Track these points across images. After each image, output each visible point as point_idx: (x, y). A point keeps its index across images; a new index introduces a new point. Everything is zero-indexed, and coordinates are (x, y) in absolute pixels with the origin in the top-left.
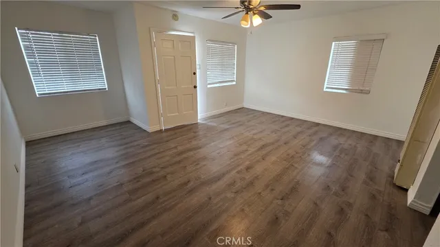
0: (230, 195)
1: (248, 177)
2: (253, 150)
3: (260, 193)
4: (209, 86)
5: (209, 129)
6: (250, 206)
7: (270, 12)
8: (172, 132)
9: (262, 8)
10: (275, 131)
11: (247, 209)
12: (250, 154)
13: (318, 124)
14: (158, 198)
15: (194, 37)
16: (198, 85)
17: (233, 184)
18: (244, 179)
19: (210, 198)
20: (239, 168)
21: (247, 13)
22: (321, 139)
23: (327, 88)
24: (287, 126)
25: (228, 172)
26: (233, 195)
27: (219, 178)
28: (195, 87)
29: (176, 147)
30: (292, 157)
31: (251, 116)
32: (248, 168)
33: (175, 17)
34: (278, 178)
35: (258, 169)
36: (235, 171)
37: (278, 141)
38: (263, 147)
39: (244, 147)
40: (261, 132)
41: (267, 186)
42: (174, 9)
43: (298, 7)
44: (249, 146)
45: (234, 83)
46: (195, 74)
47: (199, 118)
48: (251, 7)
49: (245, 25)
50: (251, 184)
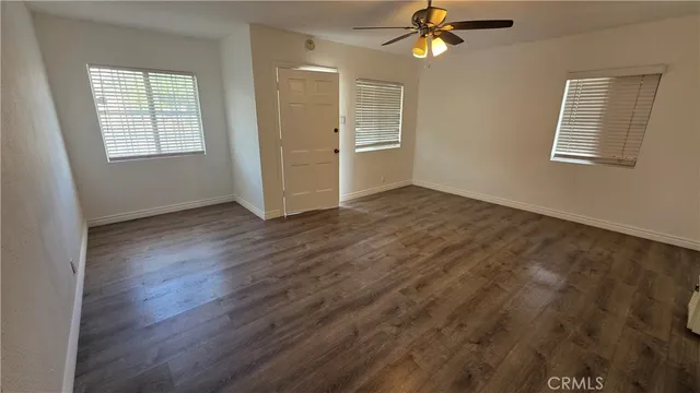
0: (389, 329)
1: (419, 300)
2: (429, 255)
3: (439, 330)
4: (357, 151)
5: (357, 217)
6: (422, 350)
7: (459, 33)
8: (298, 222)
9: (448, 28)
10: (465, 226)
11: (418, 357)
12: (424, 263)
13: (540, 217)
14: (273, 326)
15: (337, 74)
16: (341, 149)
17: (394, 310)
18: (414, 303)
19: (356, 333)
20: (405, 286)
21: (423, 36)
22: (547, 242)
23: (556, 155)
24: (485, 218)
25: (386, 290)
26: (394, 330)
27: (370, 300)
28: (337, 151)
29: (304, 246)
30: (497, 270)
31: (424, 199)
32: (421, 286)
33: (310, 44)
34: (470, 306)
35: (438, 287)
36: (396, 291)
37: (470, 242)
38: (445, 251)
39: (414, 250)
40: (442, 225)
41: (452, 318)
42: (308, 33)
43: (509, 24)
44: (421, 248)
45: (398, 146)
46: (336, 130)
47: (341, 200)
48: (430, 25)
49: (420, 54)
50: (424, 313)
